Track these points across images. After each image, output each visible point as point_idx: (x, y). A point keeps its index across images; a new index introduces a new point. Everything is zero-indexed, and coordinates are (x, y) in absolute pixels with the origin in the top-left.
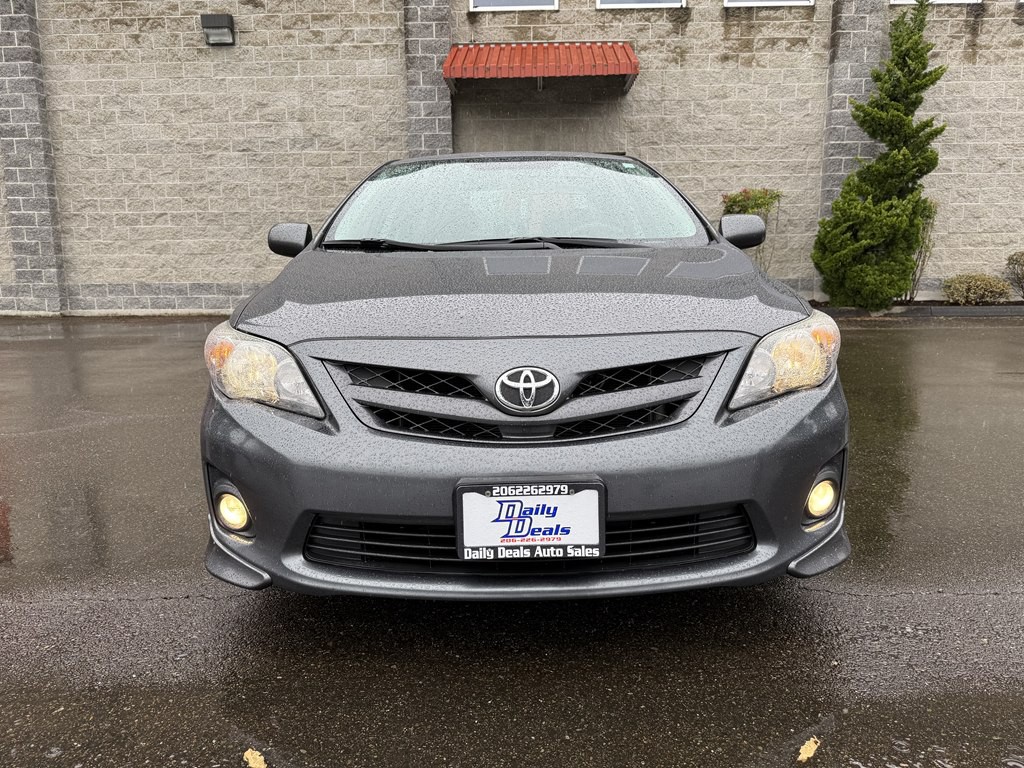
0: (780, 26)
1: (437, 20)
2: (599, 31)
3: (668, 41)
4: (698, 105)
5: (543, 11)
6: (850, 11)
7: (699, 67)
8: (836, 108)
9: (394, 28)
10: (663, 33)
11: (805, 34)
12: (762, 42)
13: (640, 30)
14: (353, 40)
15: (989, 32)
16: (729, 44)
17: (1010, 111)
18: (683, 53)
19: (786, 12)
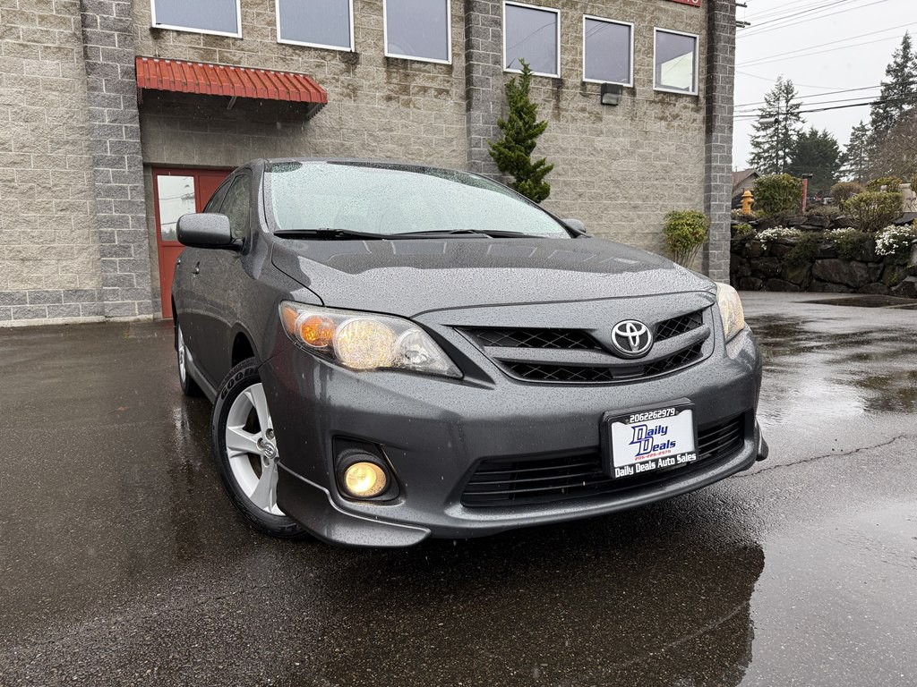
0: (429, 78)
1: (118, 30)
2: (281, 62)
3: (342, 78)
4: (371, 135)
5: (227, 37)
6: (478, 73)
7: (368, 103)
8: (474, 147)
9: (68, 32)
10: (337, 71)
11: (447, 86)
12: (417, 89)
13: (317, 66)
14: (19, 37)
15: (566, 99)
16: (392, 87)
17: (583, 157)
18: (355, 90)
19: (432, 67)
